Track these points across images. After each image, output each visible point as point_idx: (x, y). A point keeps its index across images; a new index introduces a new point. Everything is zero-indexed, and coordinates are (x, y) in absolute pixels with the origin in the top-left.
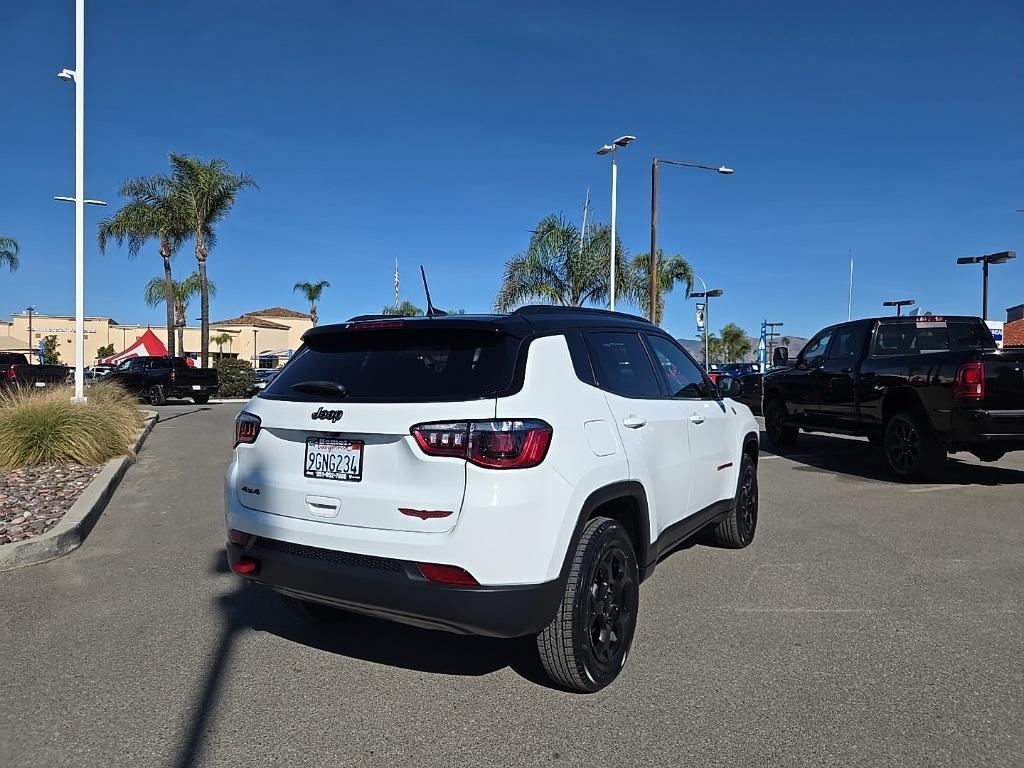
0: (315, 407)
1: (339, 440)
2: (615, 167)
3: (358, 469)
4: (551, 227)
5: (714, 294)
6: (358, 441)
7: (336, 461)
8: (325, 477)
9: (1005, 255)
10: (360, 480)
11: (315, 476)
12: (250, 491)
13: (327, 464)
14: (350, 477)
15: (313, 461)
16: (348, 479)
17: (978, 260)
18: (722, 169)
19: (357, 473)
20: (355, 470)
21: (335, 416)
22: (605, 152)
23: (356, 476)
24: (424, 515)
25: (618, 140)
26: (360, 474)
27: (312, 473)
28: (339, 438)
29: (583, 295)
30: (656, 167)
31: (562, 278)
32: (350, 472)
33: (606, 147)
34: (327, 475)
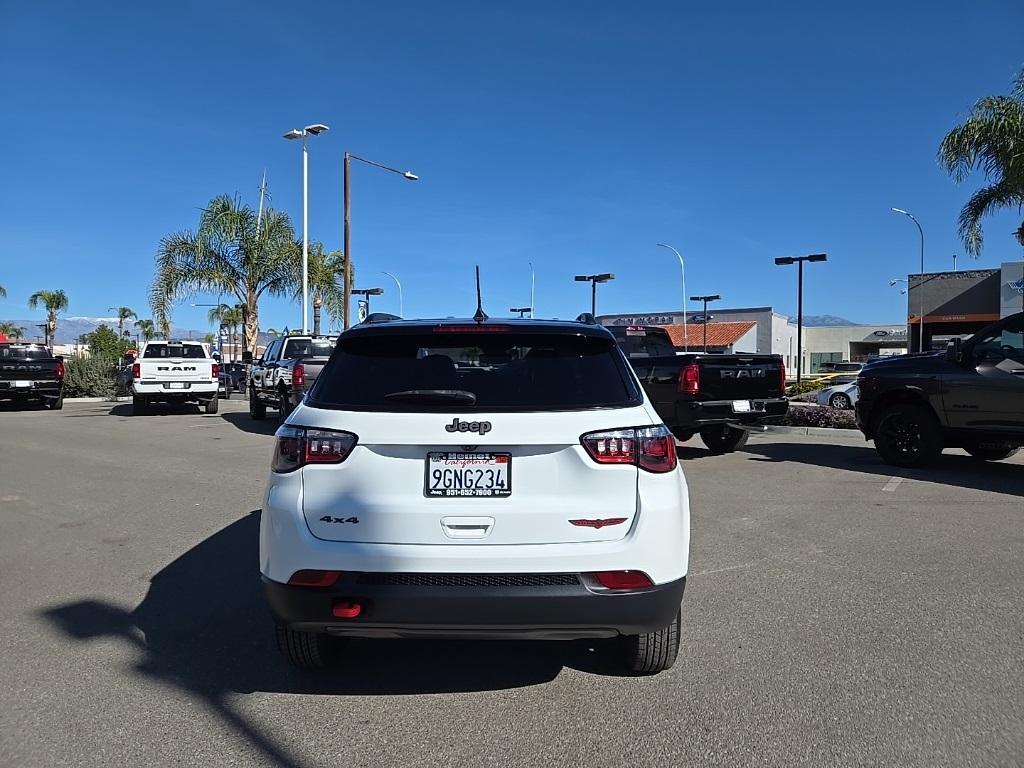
0: (448, 418)
1: (477, 453)
2: (306, 154)
3: (506, 483)
4: (225, 208)
5: (375, 292)
6: (504, 454)
7: (475, 477)
8: (459, 496)
9: (607, 277)
10: (509, 495)
11: (444, 495)
12: (340, 521)
13: (460, 481)
14: (497, 492)
15: (439, 479)
16: (493, 495)
17: (590, 278)
18: (408, 174)
19: (506, 487)
20: (502, 485)
21: (483, 428)
22: (293, 136)
23: (503, 490)
24: (598, 524)
25: (310, 127)
26: (509, 489)
27: (440, 493)
28: (476, 451)
29: (260, 285)
30: (348, 161)
31: (235, 264)
32: (495, 487)
33: (295, 132)
34: (462, 493)
